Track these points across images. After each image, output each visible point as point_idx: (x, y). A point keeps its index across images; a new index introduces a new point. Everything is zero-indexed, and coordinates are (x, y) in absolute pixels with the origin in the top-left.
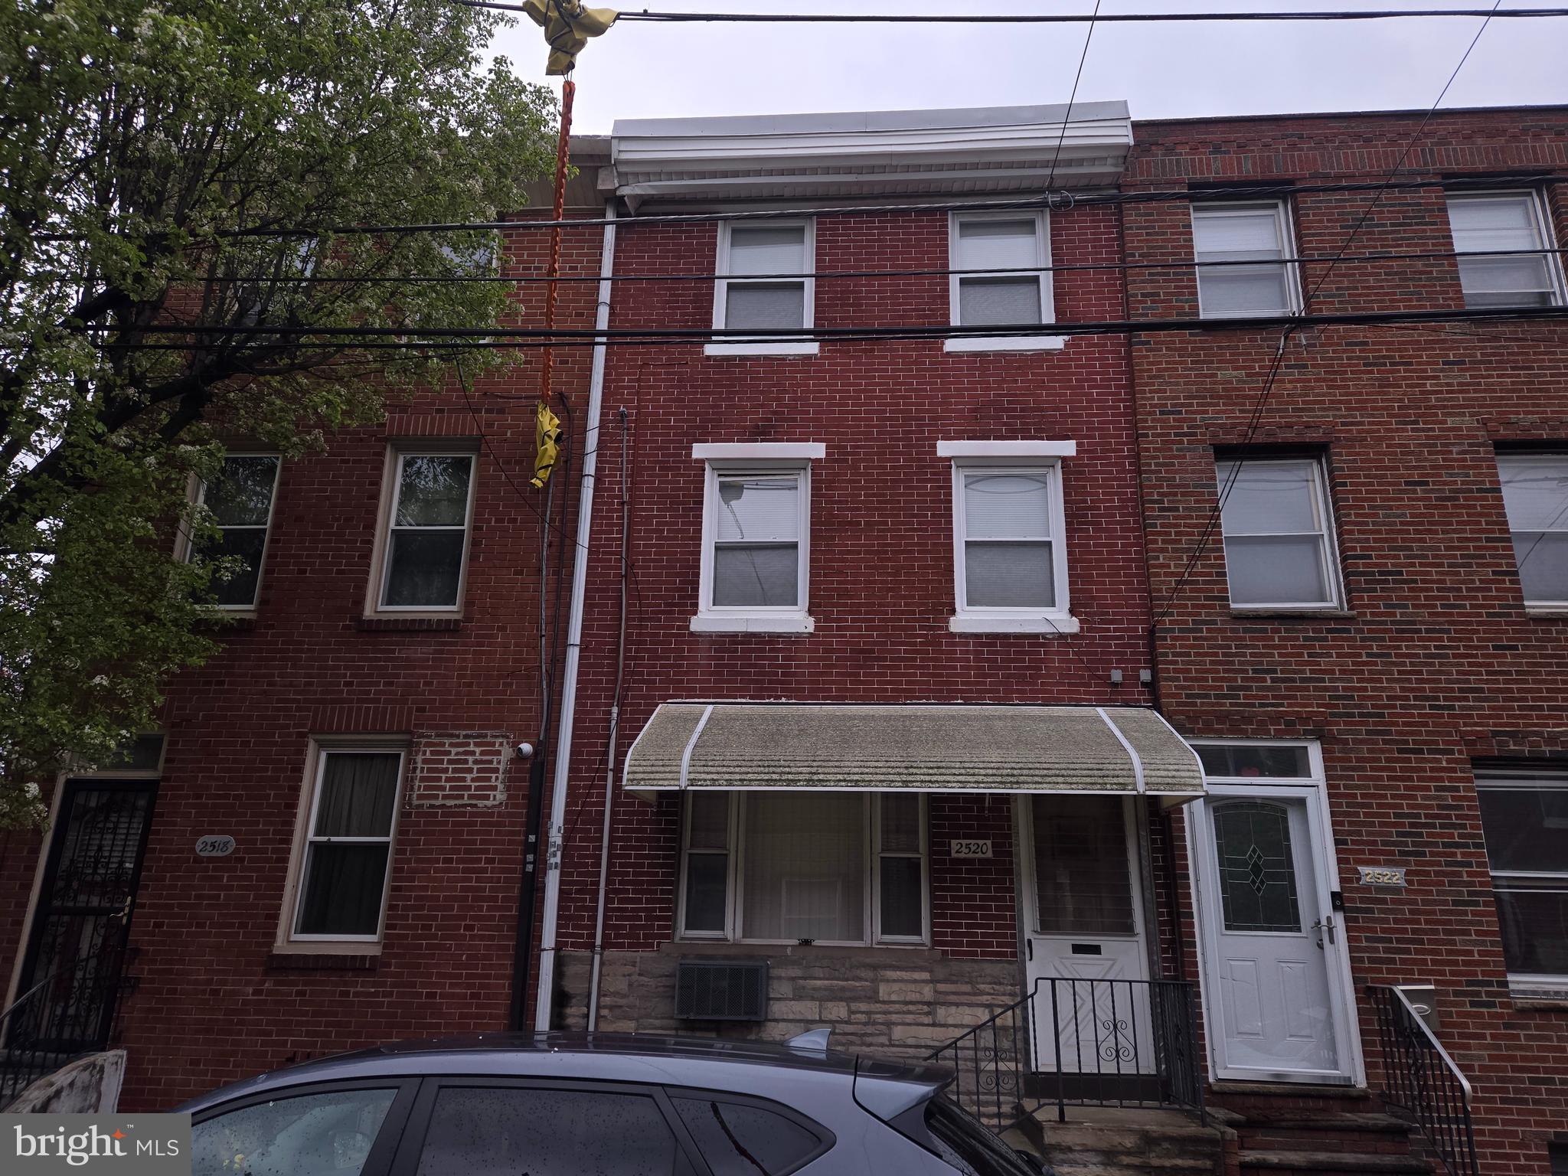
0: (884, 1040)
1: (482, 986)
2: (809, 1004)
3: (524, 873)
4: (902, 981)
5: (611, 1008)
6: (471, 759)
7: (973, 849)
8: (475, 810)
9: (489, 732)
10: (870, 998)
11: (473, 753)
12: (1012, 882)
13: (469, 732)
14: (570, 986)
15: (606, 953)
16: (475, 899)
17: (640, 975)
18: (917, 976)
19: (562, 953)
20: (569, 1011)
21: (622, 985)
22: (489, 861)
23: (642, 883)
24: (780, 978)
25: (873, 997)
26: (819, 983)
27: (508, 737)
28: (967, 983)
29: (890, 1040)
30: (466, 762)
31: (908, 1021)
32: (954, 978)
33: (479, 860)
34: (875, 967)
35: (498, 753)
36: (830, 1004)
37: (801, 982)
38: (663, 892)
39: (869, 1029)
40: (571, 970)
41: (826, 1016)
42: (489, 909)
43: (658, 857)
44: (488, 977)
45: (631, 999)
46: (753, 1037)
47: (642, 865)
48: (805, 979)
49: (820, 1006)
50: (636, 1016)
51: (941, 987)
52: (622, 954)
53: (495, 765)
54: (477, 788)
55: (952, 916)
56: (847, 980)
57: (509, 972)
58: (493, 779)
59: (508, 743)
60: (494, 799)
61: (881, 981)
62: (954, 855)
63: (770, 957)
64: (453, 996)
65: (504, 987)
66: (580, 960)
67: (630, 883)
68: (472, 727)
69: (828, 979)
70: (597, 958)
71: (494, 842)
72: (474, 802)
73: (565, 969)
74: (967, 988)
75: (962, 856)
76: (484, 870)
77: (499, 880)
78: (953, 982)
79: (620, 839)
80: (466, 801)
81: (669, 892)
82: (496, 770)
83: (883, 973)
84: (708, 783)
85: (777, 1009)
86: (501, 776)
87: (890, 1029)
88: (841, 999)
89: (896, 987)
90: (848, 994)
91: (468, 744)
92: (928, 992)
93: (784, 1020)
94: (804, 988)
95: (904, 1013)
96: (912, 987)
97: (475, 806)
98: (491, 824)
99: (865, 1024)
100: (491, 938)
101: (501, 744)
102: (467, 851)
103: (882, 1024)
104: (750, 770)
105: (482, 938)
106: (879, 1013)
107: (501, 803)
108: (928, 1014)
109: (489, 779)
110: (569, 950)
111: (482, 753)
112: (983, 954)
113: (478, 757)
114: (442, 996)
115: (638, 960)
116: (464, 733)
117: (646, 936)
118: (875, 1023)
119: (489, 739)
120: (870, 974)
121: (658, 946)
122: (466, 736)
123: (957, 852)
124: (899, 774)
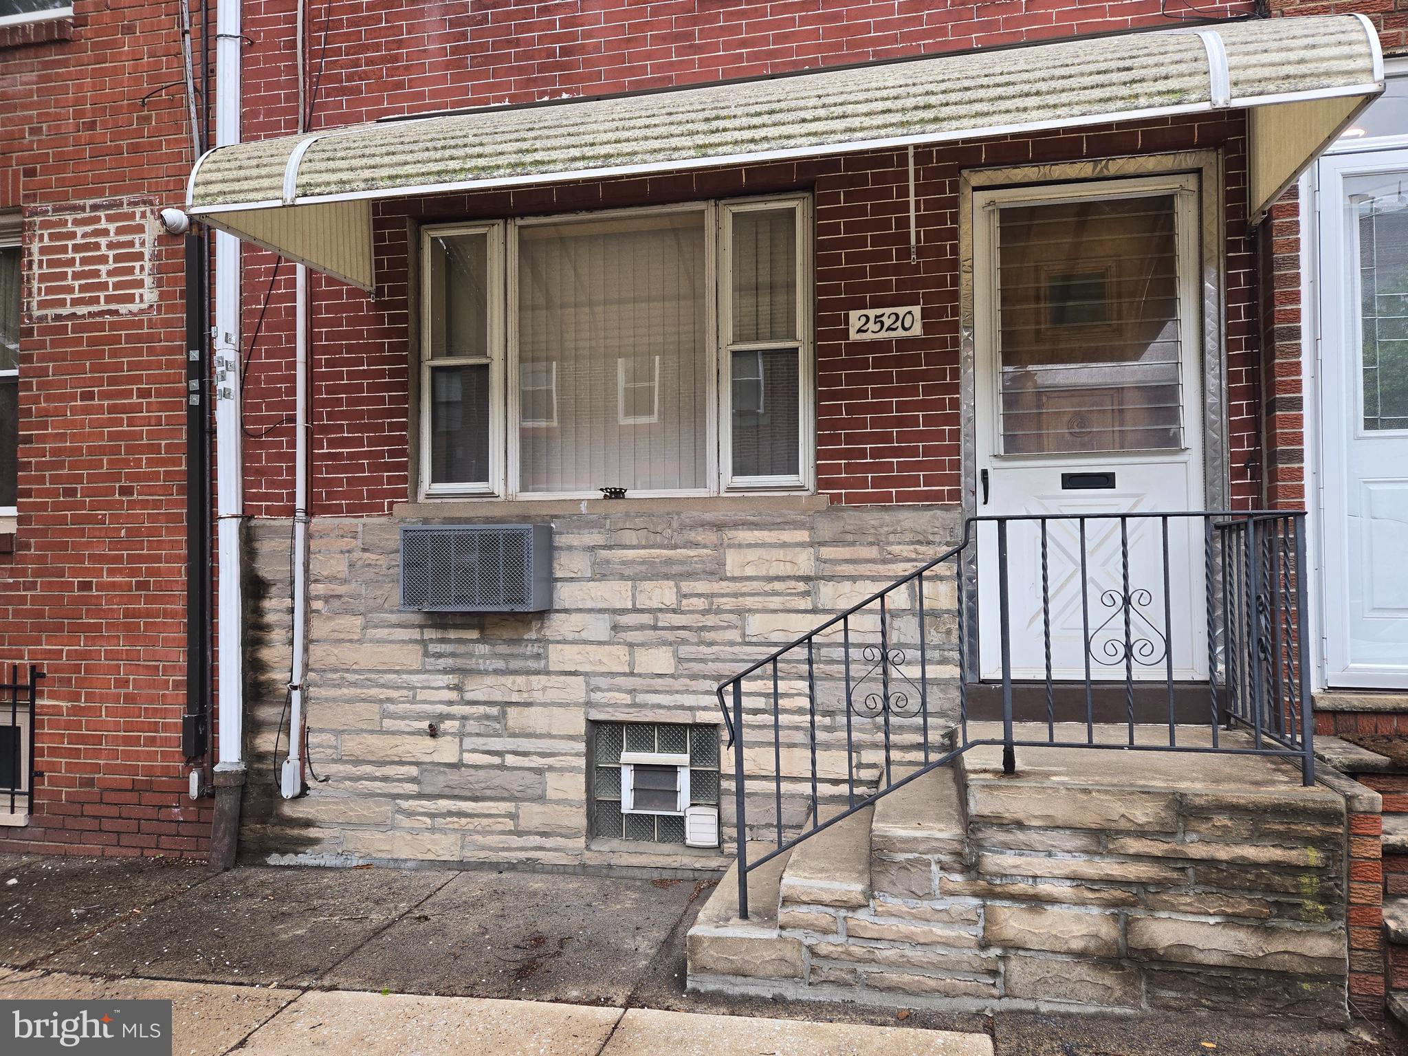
0: (734, 635)
1: (150, 572)
2: (617, 585)
3: (190, 408)
4: (763, 545)
5: (327, 599)
6: (103, 241)
7: (888, 322)
8: (115, 318)
9: (125, 198)
10: (712, 573)
11: (106, 232)
12: (956, 374)
13: (98, 201)
14: (266, 569)
15: (315, 520)
16: (130, 449)
17: (364, 550)
18: (788, 536)
19: (253, 523)
20: (267, 604)
21: (339, 566)
22: (144, 394)
23: (360, 415)
24: (570, 548)
25: (716, 572)
26: (630, 554)
27: (151, 203)
28: (871, 544)
29: (744, 635)
30: (97, 246)
31: (772, 606)
32: (850, 538)
33: (129, 394)
34: (719, 527)
35: (140, 229)
36: (647, 585)
37: (604, 553)
38: (392, 427)
39: (711, 620)
40: (265, 547)
41: (643, 602)
42: (150, 462)
43: (381, 374)
44: (158, 559)
45: (354, 585)
46: (533, 635)
47: (359, 388)
48: (610, 547)
49: (634, 588)
50: (362, 609)
51: (826, 552)
52: (337, 521)
53: (137, 249)
54: (117, 286)
55: (850, 439)
56: (675, 547)
57: (184, 552)
58: (137, 271)
59: (152, 212)
60: (142, 300)
61: (729, 546)
62: (854, 336)
63: (556, 517)
64: (113, 586)
65: (178, 573)
66: (275, 532)
67: (343, 415)
68: (100, 193)
69: (644, 547)
70: (300, 529)
71: (148, 366)
72: (113, 307)
73: (257, 545)
74: (873, 552)
75: (867, 337)
76: (137, 408)
77: (158, 421)
78: (845, 543)
79: (325, 350)
80: (103, 306)
81: (403, 427)
82: (140, 256)
83: (731, 534)
84: (333, 188)
85: (565, 594)
86: (147, 265)
87: (743, 620)
88: (667, 577)
89: (752, 554)
90: (676, 569)
91: (97, 220)
92: (805, 562)
93: (580, 610)
94: (608, 562)
95: (766, 594)
96: (781, 554)
97: (116, 312)
98: (139, 338)
99: (704, 612)
100: (157, 505)
101: (143, 215)
102: (112, 381)
103: (731, 612)
104: (409, 158)
105: (144, 504)
106: (727, 595)
107: (151, 306)
108: (807, 593)
109: (131, 271)
110: (261, 520)
111: (119, 231)
112: (901, 497)
113: (113, 238)
114: (100, 587)
115: (360, 529)
116: (91, 202)
117: (372, 495)
118: (719, 611)
119: (126, 209)
120: (710, 537)
121: (390, 508)
122: (95, 208)
123: (859, 331)
124: (692, 133)
